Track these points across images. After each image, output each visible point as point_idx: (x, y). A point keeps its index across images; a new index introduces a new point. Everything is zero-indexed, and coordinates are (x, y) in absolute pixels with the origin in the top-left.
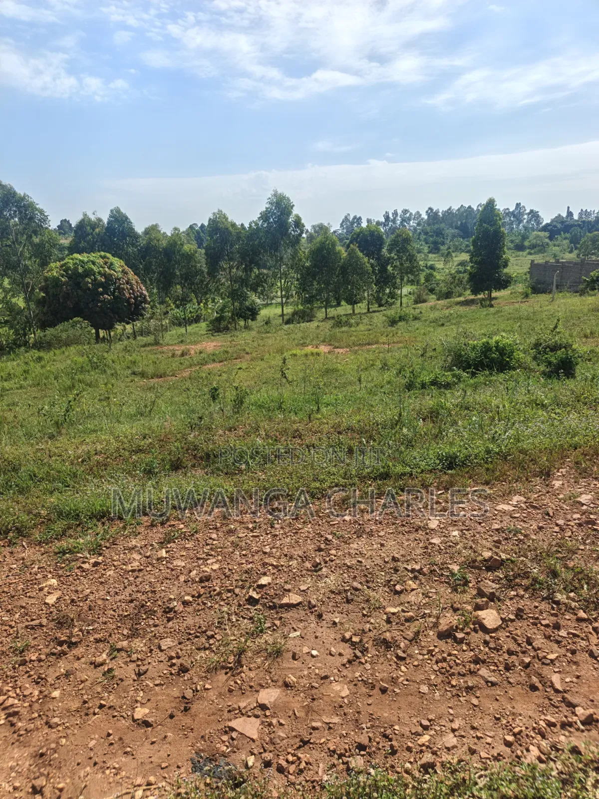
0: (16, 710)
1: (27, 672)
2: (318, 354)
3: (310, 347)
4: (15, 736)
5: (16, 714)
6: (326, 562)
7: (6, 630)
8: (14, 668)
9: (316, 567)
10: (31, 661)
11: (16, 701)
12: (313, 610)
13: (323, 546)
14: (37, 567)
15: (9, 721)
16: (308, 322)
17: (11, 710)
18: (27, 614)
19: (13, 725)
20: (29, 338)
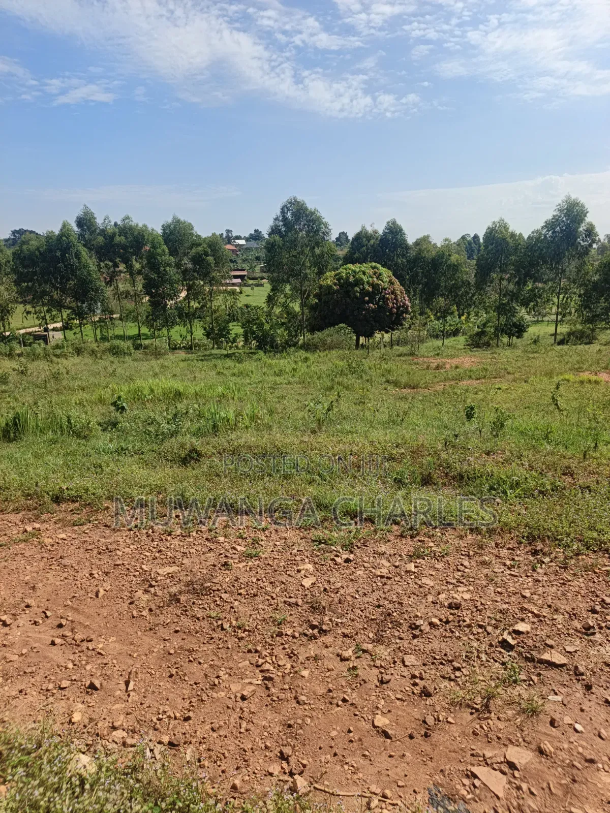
0: (271, 675)
1: (282, 644)
2: (596, 382)
3: (587, 373)
4: (269, 699)
5: (271, 679)
6: (601, 628)
7: (268, 600)
8: (273, 637)
9: (588, 630)
10: (286, 635)
11: (272, 668)
12: (580, 677)
13: (598, 608)
14: (296, 549)
15: (265, 684)
16: (586, 344)
17: (267, 675)
18: (286, 590)
19: (267, 688)
20: (299, 340)
